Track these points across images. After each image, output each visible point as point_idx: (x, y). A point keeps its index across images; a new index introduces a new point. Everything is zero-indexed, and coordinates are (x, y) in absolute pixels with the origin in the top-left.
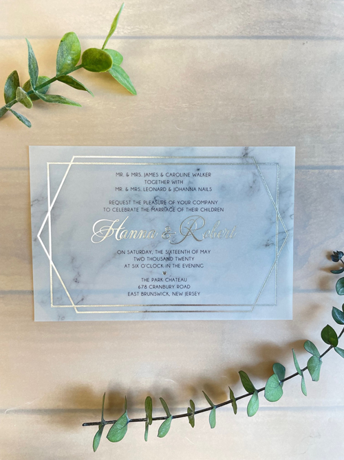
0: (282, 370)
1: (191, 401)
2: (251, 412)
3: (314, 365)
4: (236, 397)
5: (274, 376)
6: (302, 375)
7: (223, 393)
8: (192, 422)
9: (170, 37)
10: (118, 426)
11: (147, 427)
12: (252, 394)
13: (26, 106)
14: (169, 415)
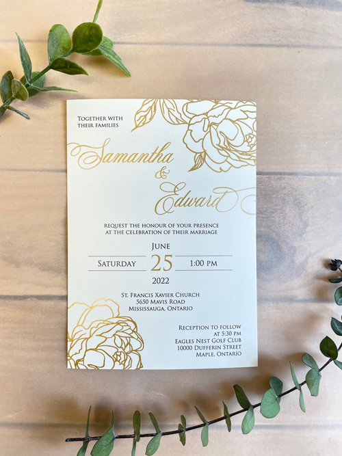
0: (279, 384)
1: (182, 417)
2: (246, 429)
3: (313, 379)
4: (230, 413)
5: (271, 390)
6: (300, 390)
7: (217, 409)
8: (183, 440)
10: (104, 442)
11: (135, 444)
12: (248, 410)
13: (23, 99)
14: (158, 431)
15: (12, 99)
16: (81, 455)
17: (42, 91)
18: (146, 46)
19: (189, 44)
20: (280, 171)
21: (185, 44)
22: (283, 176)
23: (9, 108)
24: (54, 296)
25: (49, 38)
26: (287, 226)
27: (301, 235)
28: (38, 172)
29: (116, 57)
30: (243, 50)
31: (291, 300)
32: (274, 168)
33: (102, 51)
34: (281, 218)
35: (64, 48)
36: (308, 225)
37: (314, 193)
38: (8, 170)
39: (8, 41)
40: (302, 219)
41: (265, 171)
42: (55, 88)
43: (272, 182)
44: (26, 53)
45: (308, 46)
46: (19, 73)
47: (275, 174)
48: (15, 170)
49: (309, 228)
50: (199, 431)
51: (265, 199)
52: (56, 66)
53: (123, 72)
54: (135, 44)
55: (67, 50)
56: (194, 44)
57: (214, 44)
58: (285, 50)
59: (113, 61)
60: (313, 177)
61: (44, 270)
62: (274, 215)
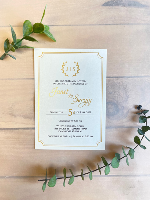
0: (119, 156)
1: (82, 170)
3: (131, 152)
4: (100, 167)
6: (127, 156)
8: (83, 179)
10: (52, 180)
11: (64, 180)
13: (13, 51)
14: (73, 175)
15: (9, 51)
16: (44, 186)
17: (21, 48)
18: (62, 27)
19: (80, 25)
20: (118, 76)
21: (78, 25)
22: (119, 78)
23: (8, 54)
24: (30, 128)
25: (23, 26)
26: (120, 98)
27: (126, 101)
28: (21, 80)
29: (50, 34)
30: (102, 26)
31: (122, 127)
32: (115, 75)
33: (45, 33)
34: (118, 95)
36: (129, 97)
37: (131, 84)
38: (9, 79)
39: (6, 27)
40: (126, 95)
43: (114, 81)
44: (14, 31)
45: (128, 24)
46: (11, 40)
47: (116, 77)
48: (12, 79)
49: (129, 99)
51: (112, 87)
52: (26, 38)
54: (58, 26)
55: (31, 31)
56: (82, 25)
57: (90, 25)
58: (119, 26)
59: (49, 36)
60: (131, 78)
61: (25, 118)
62: (115, 94)
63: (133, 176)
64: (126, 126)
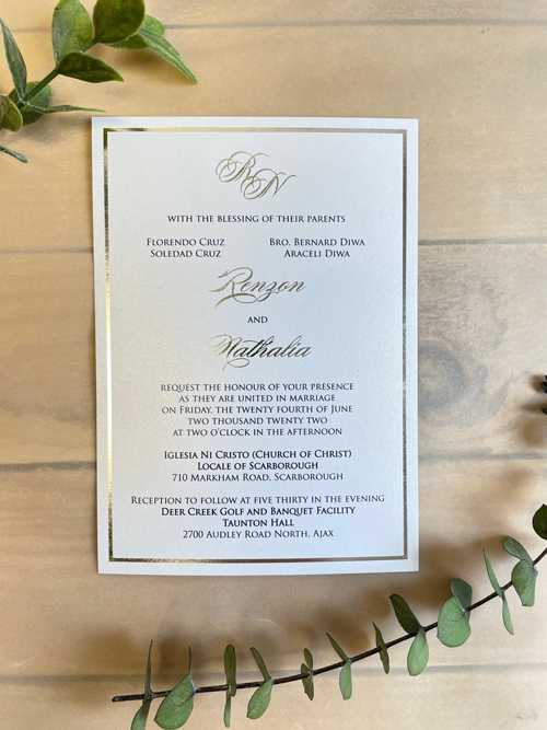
0: (466, 591)
1: (306, 652)
2: (415, 667)
3: (524, 576)
4: (386, 641)
5: (453, 599)
6: (503, 597)
7: (363, 638)
8: (309, 691)
9: (255, 24)
10: (176, 699)
11: (228, 700)
12: (415, 635)
13: (14, 129)
14: (267, 678)
16: (139, 723)
17: (46, 112)
18: (220, 30)
20: (457, 237)
21: (286, 24)
22: (463, 246)
25: (54, 20)
26: (471, 331)
27: (496, 344)
28: (45, 254)
29: (170, 49)
30: (388, 30)
31: (482, 455)
32: (446, 233)
33: (146, 40)
34: (461, 318)
35: (80, 38)
36: (506, 328)
37: (516, 273)
40: (496, 318)
41: (432, 238)
42: (68, 108)
43: (444, 256)
44: (16, 50)
45: (498, 22)
46: (6, 84)
47: (449, 242)
48: (6, 252)
49: (509, 334)
50: (336, 674)
51: (433, 286)
52: (68, 68)
53: (184, 77)
54: (202, 26)
55: (85, 42)
56: (303, 24)
57: (337, 23)
58: (459, 29)
59: (165, 55)
60: (514, 246)
61: (63, 420)
62: (449, 312)
63: (530, 667)
64: (496, 451)
